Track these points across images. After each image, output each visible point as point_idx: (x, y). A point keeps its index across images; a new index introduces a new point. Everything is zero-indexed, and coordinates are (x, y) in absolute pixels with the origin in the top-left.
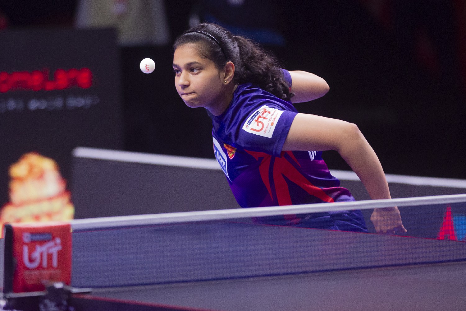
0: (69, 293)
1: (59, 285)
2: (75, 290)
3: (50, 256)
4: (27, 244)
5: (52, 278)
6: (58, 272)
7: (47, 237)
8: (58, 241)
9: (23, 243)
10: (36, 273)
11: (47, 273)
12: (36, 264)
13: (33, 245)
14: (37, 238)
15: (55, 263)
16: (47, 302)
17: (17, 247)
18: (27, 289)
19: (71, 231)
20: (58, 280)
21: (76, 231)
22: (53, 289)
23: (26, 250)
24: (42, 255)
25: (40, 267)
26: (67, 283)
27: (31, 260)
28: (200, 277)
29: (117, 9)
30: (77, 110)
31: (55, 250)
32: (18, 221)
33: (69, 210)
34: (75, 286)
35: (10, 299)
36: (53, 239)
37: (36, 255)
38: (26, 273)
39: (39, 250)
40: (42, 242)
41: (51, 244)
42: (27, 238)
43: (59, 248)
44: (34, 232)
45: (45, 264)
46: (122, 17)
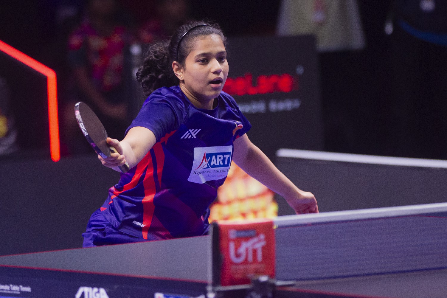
0: (274, 286)
1: (264, 278)
2: (279, 283)
3: (255, 252)
4: (233, 240)
5: (258, 272)
6: (263, 266)
7: (252, 233)
8: (262, 237)
9: (229, 240)
10: (242, 267)
11: (252, 267)
12: (241, 259)
13: (238, 241)
14: (242, 234)
15: (260, 257)
16: (253, 294)
17: (224, 244)
18: (233, 282)
19: (275, 227)
20: (264, 273)
21: (280, 227)
22: (258, 282)
23: (232, 246)
24: (247, 250)
25: (246, 262)
26: (272, 276)
27: (238, 255)
28: (397, 269)
29: (316, 17)
30: (278, 113)
31: (259, 246)
32: (226, 218)
33: (273, 208)
34: (279, 279)
35: (218, 292)
36: (257, 235)
37: (242, 250)
38: (233, 267)
39: (245, 246)
40: (247, 239)
41: (255, 240)
42: (232, 234)
43: (263, 243)
44: (239, 228)
45: (250, 259)
46: (321, 24)
